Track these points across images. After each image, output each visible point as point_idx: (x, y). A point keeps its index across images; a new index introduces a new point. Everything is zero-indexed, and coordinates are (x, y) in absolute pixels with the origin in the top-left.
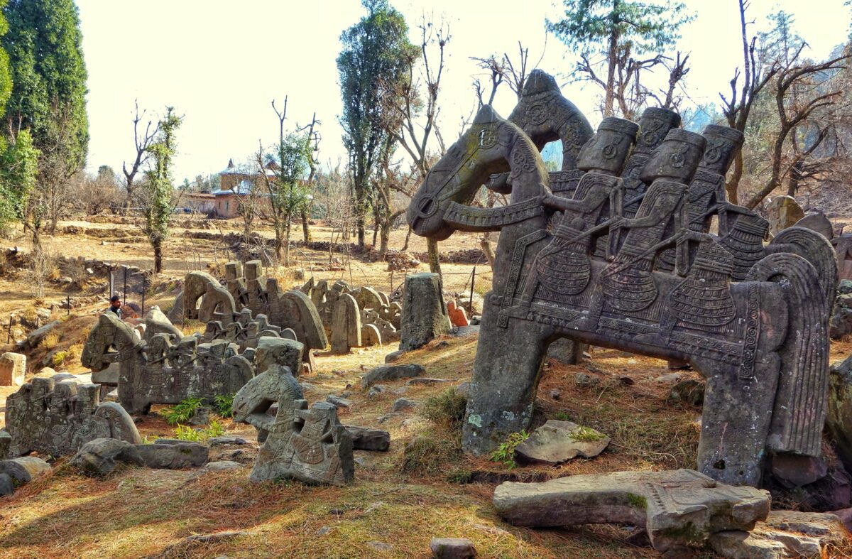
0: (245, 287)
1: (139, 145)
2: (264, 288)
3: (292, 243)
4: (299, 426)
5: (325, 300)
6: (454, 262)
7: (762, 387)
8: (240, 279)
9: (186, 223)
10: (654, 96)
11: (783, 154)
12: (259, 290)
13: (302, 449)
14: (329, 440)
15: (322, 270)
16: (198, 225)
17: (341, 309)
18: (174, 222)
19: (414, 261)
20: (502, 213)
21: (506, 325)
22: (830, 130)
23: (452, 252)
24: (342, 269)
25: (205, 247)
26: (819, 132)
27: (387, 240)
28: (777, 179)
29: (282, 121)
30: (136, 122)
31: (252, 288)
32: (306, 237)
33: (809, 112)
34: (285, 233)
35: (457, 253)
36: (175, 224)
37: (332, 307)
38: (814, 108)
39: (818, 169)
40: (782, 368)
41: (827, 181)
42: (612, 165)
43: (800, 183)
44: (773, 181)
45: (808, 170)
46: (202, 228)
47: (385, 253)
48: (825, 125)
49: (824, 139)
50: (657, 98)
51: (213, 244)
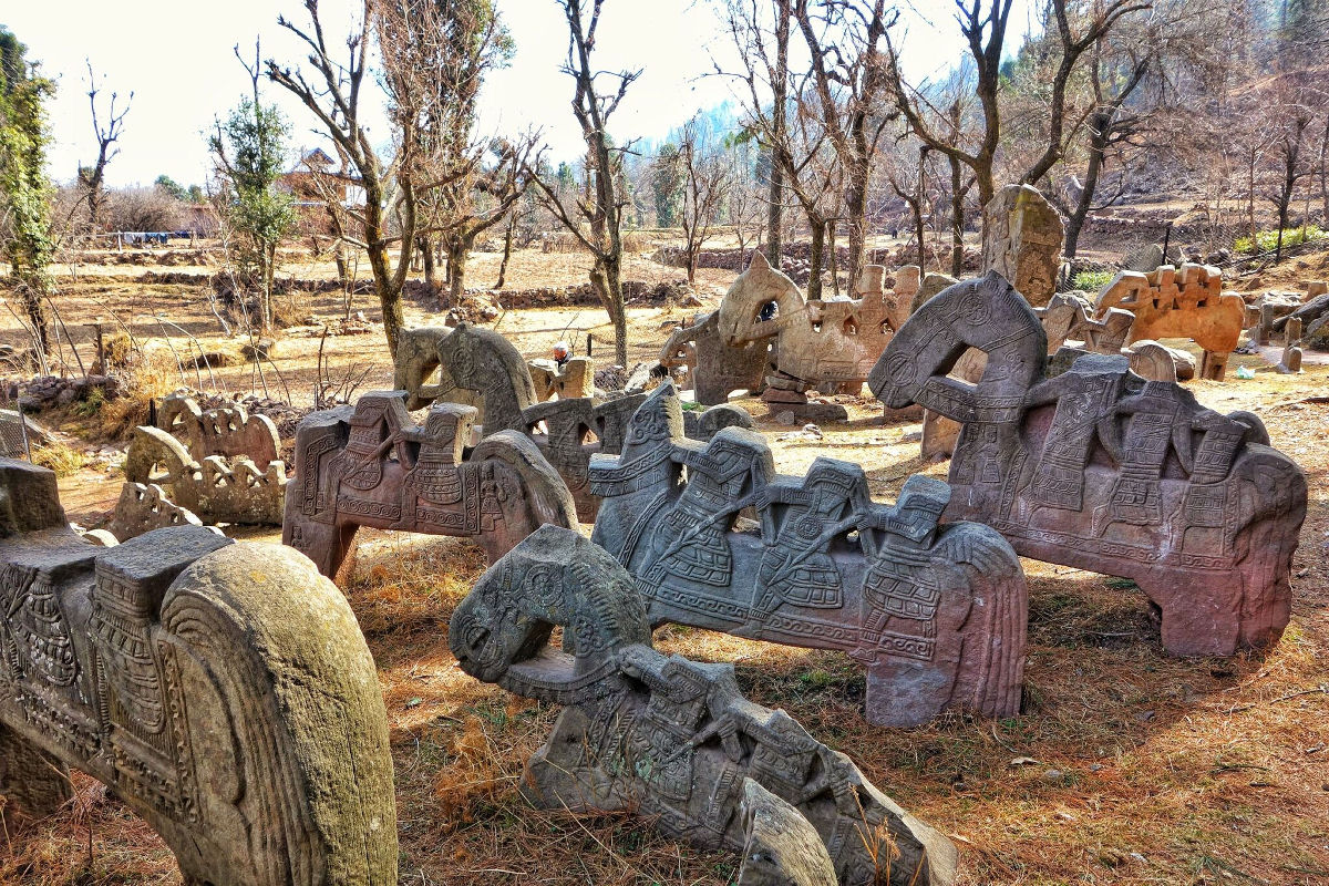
1: (100, 133)
6: (576, 303)
9: (166, 256)
10: (853, 8)
11: (1067, 102)
15: (329, 334)
16: (186, 260)
18: (146, 255)
19: (487, 311)
22: (1152, 64)
23: (571, 288)
24: (365, 331)
25: (176, 298)
26: (1135, 66)
27: (462, 274)
28: (1057, 146)
29: (255, 80)
30: (92, 95)
32: (342, 273)
33: (1109, 24)
35: (579, 289)
36: (148, 259)
38: (1117, 16)
39: (1134, 127)
41: (1150, 146)
43: (1109, 151)
44: (1051, 151)
45: (1118, 130)
46: (194, 264)
47: (460, 296)
48: (1143, 53)
49: (1144, 77)
50: (858, 11)
51: (192, 292)
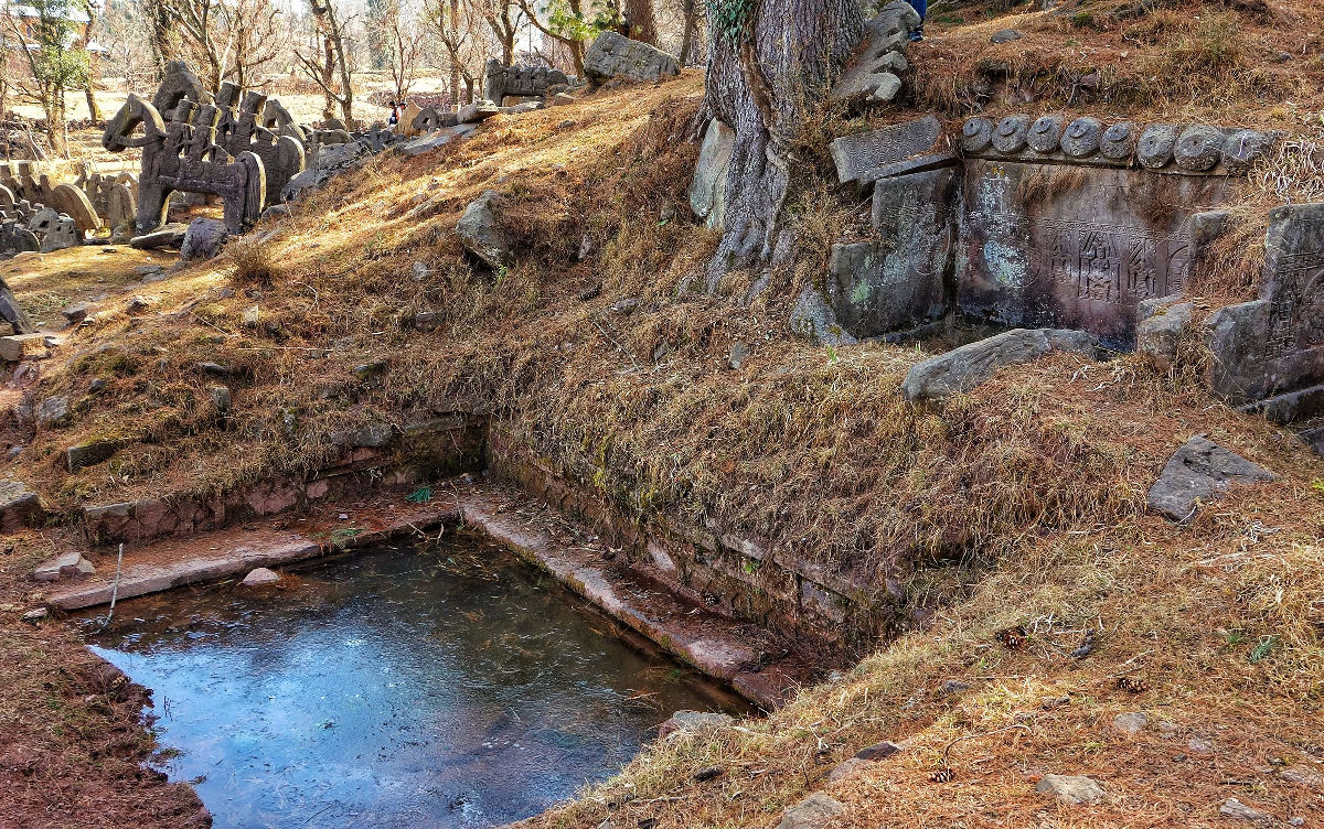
0: (19, 182)
2: (37, 183)
3: (72, 124)
4: (59, 229)
5: (100, 191)
7: (241, 200)
8: (15, 177)
12: (34, 185)
13: (61, 237)
14: (72, 232)
15: (117, 160)
17: (116, 198)
20: (142, 139)
21: (149, 185)
31: (27, 183)
32: (94, 115)
34: (59, 114)
37: (107, 197)
40: (246, 193)
42: (184, 118)
